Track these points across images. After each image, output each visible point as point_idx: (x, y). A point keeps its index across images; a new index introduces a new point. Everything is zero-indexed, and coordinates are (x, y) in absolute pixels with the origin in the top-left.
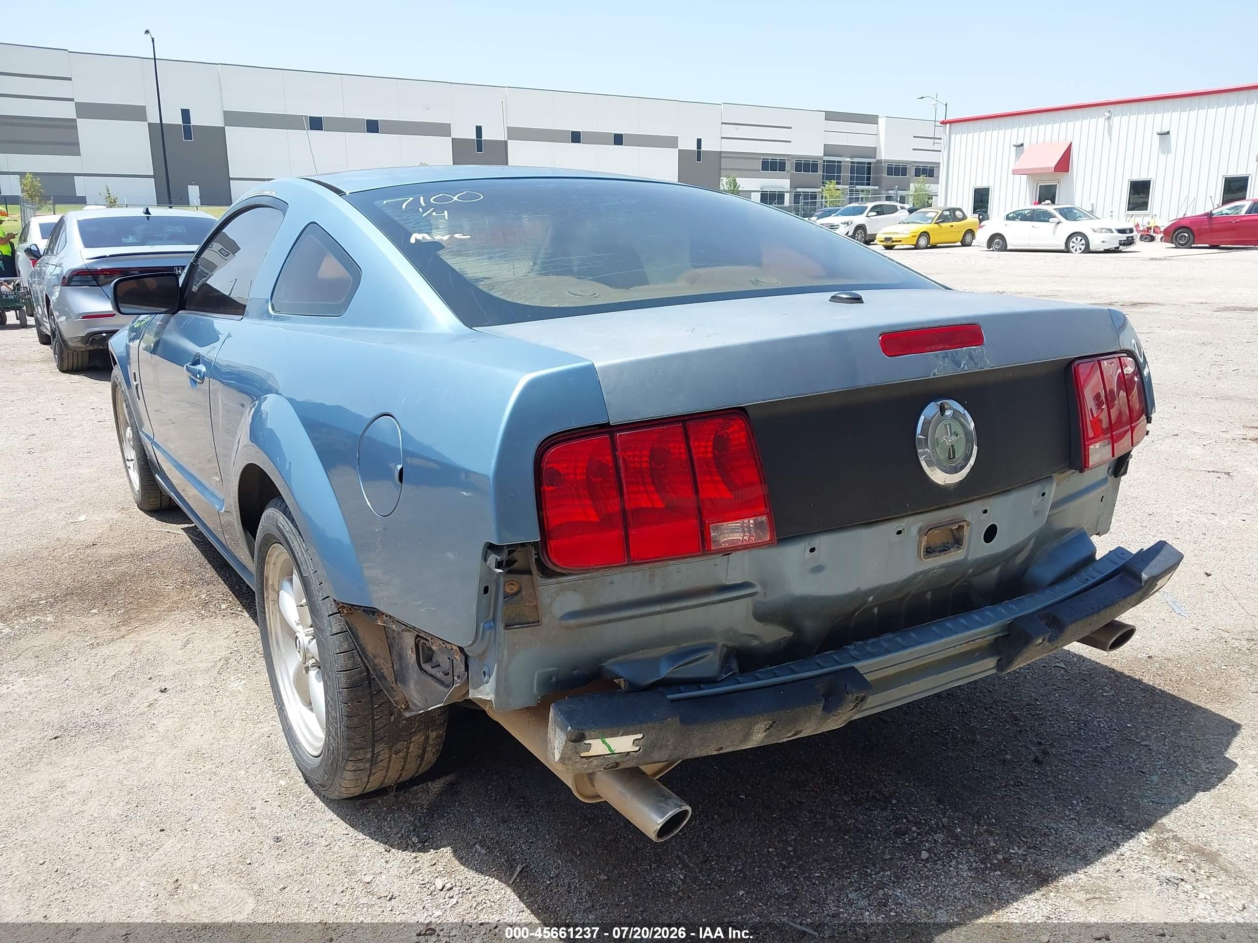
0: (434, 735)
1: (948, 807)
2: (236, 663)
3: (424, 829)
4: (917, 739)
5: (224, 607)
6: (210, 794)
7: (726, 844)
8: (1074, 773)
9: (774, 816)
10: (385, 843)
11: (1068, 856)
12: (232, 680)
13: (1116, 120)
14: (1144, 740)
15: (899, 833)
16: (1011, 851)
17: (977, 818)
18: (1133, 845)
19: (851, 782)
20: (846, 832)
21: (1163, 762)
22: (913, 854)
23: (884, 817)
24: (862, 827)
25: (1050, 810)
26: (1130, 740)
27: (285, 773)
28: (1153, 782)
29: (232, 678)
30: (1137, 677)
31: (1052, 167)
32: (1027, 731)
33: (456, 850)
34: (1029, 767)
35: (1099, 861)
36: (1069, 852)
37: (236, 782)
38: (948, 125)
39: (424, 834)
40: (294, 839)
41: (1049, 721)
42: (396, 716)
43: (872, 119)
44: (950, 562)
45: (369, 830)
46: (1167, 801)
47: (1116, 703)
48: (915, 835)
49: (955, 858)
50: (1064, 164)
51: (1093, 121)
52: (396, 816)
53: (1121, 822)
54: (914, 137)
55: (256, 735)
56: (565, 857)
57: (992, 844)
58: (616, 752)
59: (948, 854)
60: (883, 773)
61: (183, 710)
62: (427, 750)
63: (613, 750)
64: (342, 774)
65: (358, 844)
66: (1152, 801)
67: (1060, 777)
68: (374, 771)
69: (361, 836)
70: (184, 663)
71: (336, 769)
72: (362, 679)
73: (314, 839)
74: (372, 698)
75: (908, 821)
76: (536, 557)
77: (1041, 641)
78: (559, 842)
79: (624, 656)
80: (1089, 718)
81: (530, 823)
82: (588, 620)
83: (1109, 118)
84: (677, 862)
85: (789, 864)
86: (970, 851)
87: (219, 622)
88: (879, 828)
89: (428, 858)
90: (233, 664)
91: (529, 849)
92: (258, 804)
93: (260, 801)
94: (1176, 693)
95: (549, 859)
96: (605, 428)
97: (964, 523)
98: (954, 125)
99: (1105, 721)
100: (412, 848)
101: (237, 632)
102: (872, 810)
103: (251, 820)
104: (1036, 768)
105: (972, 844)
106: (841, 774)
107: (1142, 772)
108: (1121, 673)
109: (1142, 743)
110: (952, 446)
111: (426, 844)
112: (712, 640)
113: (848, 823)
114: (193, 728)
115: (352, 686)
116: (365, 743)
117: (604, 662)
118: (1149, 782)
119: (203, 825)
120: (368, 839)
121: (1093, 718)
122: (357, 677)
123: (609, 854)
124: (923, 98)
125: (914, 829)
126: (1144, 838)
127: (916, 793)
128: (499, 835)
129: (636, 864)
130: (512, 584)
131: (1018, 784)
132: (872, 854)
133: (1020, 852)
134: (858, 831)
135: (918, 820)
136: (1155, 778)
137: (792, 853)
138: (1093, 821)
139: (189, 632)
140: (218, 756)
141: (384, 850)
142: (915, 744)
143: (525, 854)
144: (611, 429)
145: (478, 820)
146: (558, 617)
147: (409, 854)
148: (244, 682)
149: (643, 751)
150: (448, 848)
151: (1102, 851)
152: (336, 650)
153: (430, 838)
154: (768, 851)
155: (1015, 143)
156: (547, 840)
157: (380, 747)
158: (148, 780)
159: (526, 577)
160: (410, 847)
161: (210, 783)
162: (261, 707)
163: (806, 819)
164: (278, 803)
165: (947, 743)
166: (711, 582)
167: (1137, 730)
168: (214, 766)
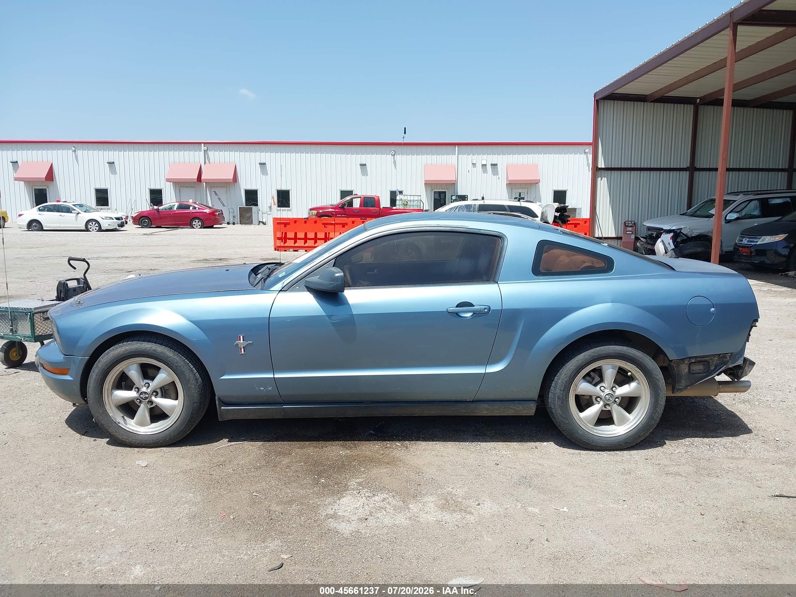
13: (79, 152)
31: (43, 178)
50: (50, 177)
51: (65, 152)
83: (75, 151)
155: (11, 161)
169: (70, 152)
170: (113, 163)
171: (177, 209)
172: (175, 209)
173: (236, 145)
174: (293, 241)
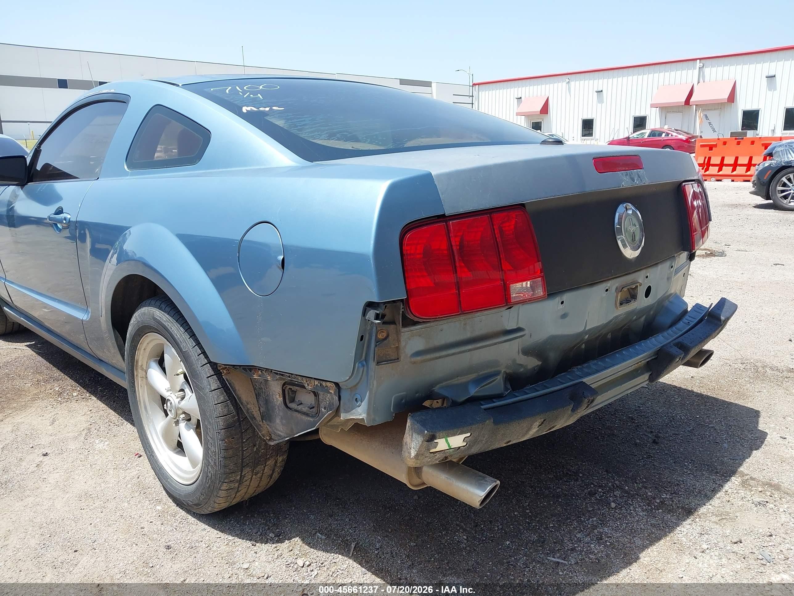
0: (280, 459)
1: (614, 475)
2: (96, 431)
3: (276, 528)
4: (578, 437)
5: (75, 395)
6: (105, 522)
7: (485, 513)
8: (678, 447)
9: (509, 492)
10: (250, 540)
11: (696, 496)
12: (97, 442)
13: (572, 83)
14: (710, 424)
15: (592, 494)
16: (663, 497)
17: (634, 479)
18: (730, 485)
19: (550, 466)
20: (559, 497)
21: (726, 436)
22: (605, 506)
23: (578, 485)
24: (567, 493)
25: (674, 470)
26: (702, 425)
27: (159, 501)
28: (725, 447)
29: (97, 441)
30: (690, 389)
31: (538, 111)
32: (641, 425)
33: (304, 539)
34: (651, 446)
35: (715, 497)
36: (696, 494)
37: (123, 511)
38: (477, 86)
39: (277, 530)
40: (180, 546)
41: (652, 418)
42: (257, 447)
43: (428, 84)
44: (629, 311)
45: (235, 533)
46: (738, 458)
47: (684, 405)
48: (602, 494)
49: (631, 505)
50: (545, 109)
51: (560, 84)
52: (252, 521)
53: (717, 473)
54: (454, 95)
55: (128, 478)
56: (382, 534)
57: (649, 494)
58: (452, 447)
59: (626, 502)
60: (567, 459)
61: (65, 466)
62: (275, 470)
63: (451, 446)
64: (218, 493)
65: (230, 543)
66: (730, 459)
67: (671, 450)
68: (240, 489)
69: (231, 538)
70: (55, 435)
71: (213, 491)
72: (234, 422)
73: (196, 544)
74: (242, 435)
75: (595, 486)
76: (403, 310)
77: (678, 360)
78: (374, 525)
79: (446, 383)
80: (674, 415)
81: (349, 515)
82: (428, 356)
83: (568, 82)
84: (458, 528)
85: (531, 521)
86: (638, 499)
87: (74, 405)
88: (578, 492)
89: (286, 546)
90: (94, 432)
91: (354, 532)
92: (145, 524)
93: (146, 523)
94: (715, 396)
95: (371, 537)
96: (442, 217)
97: (638, 284)
98: (481, 86)
99: (683, 415)
100: (271, 541)
101: (91, 410)
102: (569, 482)
103: (143, 536)
104: (656, 447)
105: (638, 495)
106: (542, 462)
107: (716, 442)
108: (680, 388)
109: (710, 426)
110: (634, 233)
111: (281, 537)
112: (498, 369)
113: (558, 491)
114: (77, 478)
115: (228, 427)
116: (236, 468)
117: (435, 387)
118: (723, 448)
119: (107, 544)
120: (237, 539)
121: (676, 414)
122: (231, 421)
123: (411, 528)
124: (458, 70)
125: (600, 490)
126: (735, 480)
127: (591, 469)
128: (330, 525)
129: (431, 533)
130: (383, 332)
131: (649, 457)
132: (580, 509)
133: (668, 496)
134: (566, 496)
135: (601, 484)
136: (725, 445)
137: (530, 514)
138: (701, 474)
139: (53, 414)
140: (103, 495)
141: (251, 545)
142: (578, 439)
143: (353, 536)
144: (446, 219)
145: (312, 517)
146: (409, 355)
147: (271, 546)
148: (106, 443)
149: (469, 445)
150: (298, 538)
151: (715, 491)
152: (214, 401)
153: (282, 533)
154: (514, 514)
155: (517, 97)
156: (365, 525)
157: (246, 471)
158: (53, 517)
159: (392, 326)
160: (269, 541)
161: (102, 514)
162: (126, 459)
163: (531, 492)
164: (160, 522)
165: (598, 437)
166: (498, 328)
167: (703, 418)
168: (102, 502)
169: (564, 84)
170: (602, 91)
171: (648, 137)
172: (646, 137)
173: (733, 58)
174: (717, 168)
